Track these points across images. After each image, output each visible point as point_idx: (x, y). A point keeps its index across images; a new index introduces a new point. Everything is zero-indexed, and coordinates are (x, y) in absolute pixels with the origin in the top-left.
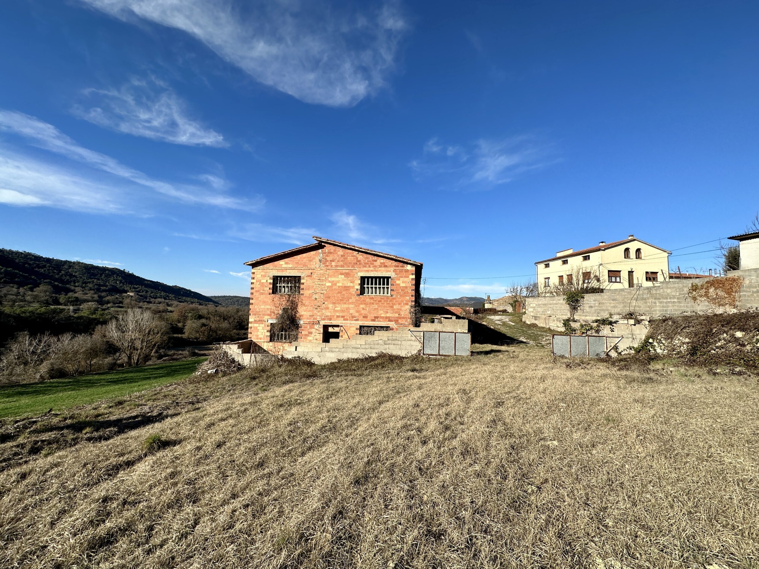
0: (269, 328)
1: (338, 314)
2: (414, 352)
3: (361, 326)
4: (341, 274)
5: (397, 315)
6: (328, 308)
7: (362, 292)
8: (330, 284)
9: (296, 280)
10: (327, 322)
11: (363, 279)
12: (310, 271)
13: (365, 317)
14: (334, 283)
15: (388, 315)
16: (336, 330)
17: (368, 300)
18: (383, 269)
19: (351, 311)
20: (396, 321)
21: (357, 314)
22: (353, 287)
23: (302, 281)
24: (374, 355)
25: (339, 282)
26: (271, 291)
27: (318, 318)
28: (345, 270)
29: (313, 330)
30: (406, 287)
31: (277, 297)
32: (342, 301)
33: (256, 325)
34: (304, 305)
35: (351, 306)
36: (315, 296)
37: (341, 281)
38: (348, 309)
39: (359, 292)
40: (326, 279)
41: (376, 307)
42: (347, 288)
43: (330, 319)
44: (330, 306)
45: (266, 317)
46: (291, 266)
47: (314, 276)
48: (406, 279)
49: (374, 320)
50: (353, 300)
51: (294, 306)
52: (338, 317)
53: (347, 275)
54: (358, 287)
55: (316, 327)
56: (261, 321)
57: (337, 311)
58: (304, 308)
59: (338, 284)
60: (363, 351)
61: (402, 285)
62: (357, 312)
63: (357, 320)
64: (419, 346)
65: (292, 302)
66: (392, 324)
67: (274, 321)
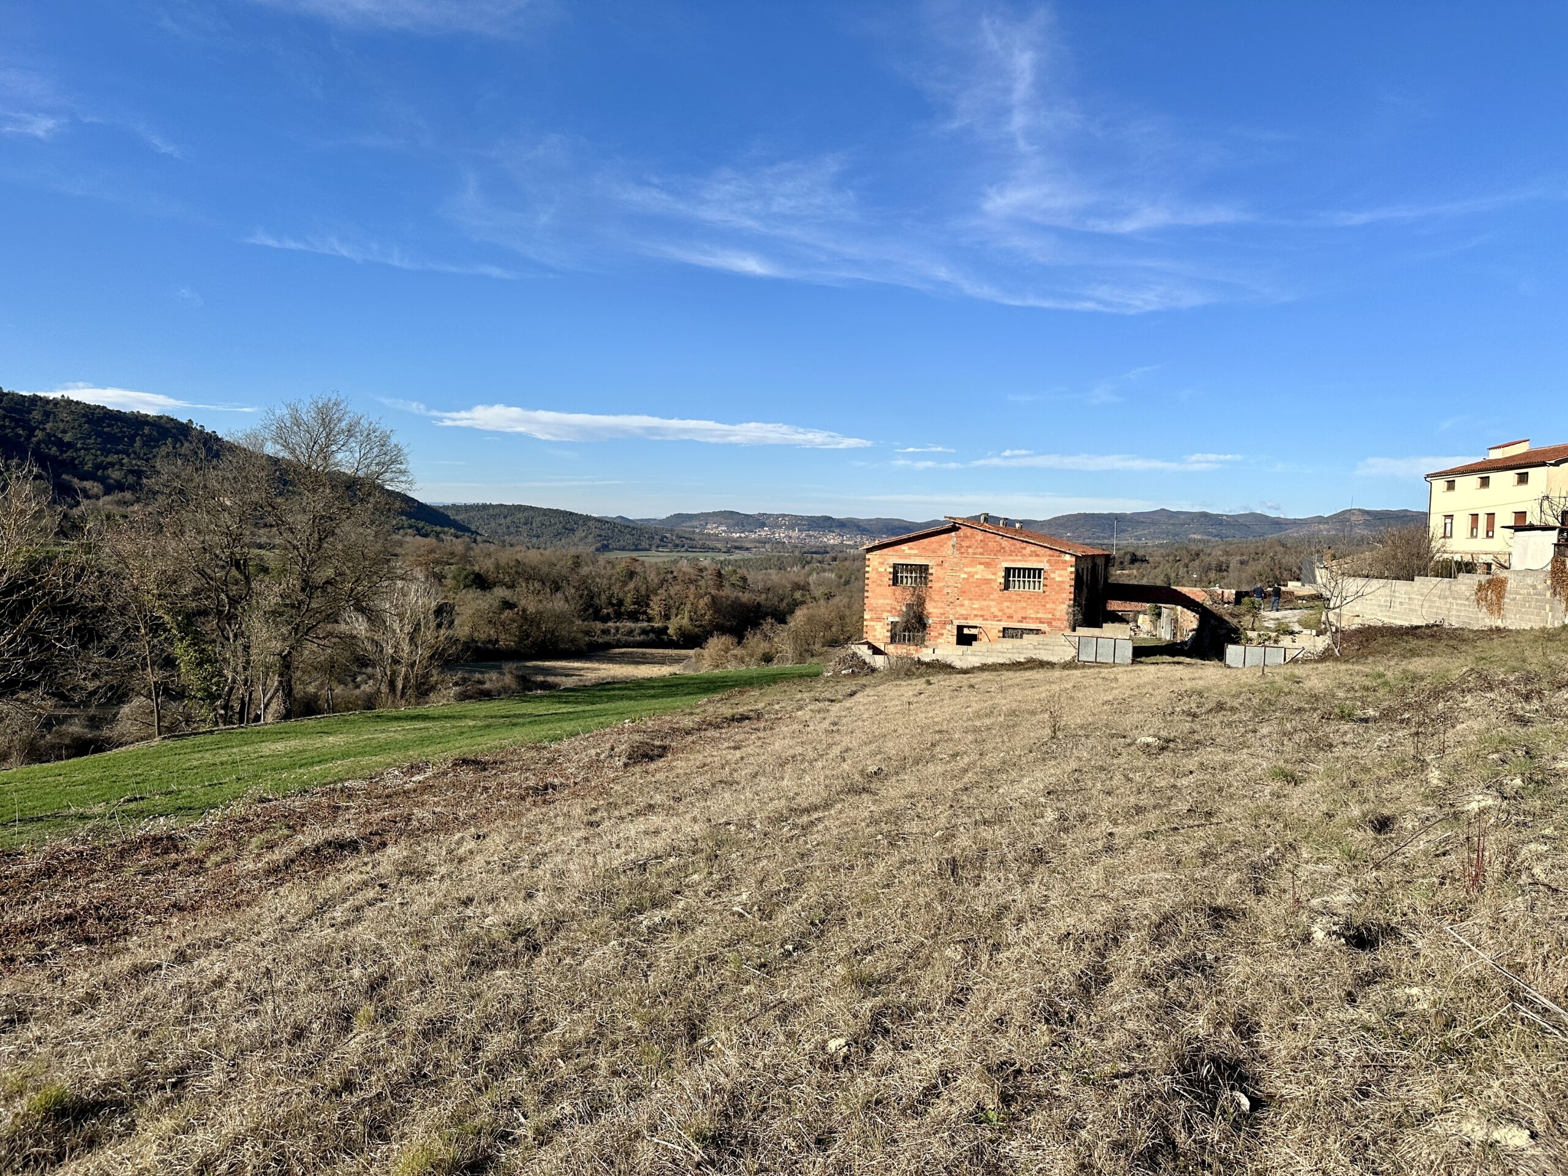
0: (889, 628)
1: (975, 612)
2: (1068, 658)
3: (1004, 629)
4: (981, 564)
5: (1050, 616)
6: (962, 605)
7: (1007, 587)
8: (965, 576)
9: (923, 569)
10: (963, 622)
11: (1008, 570)
12: (941, 559)
13: (1010, 617)
14: (971, 575)
15: (1039, 616)
16: (973, 631)
17: (1014, 597)
18: (1034, 558)
19: (993, 610)
20: (1049, 624)
21: (1000, 614)
22: (995, 580)
23: (930, 571)
24: (1022, 660)
25: (976, 573)
26: (891, 582)
27: (951, 617)
28: (985, 558)
29: (944, 631)
30: (1063, 582)
31: (898, 590)
32: (981, 596)
33: (872, 623)
34: (932, 599)
35: (992, 603)
36: (946, 590)
37: (980, 572)
38: (989, 607)
39: (1002, 587)
40: (961, 570)
41: (1024, 605)
42: (987, 581)
43: (966, 619)
44: (966, 603)
45: (885, 615)
46: (915, 552)
47: (946, 565)
48: (1063, 572)
49: (1021, 622)
50: (995, 596)
51: (921, 602)
52: (976, 616)
53: (987, 565)
54: (1002, 580)
55: (949, 627)
56: (879, 619)
57: (974, 609)
58: (934, 604)
59: (976, 577)
60: (1010, 656)
61: (1058, 579)
62: (1000, 610)
63: (1000, 621)
64: (1074, 652)
65: (919, 597)
66: (1044, 627)
67: (897, 619)
